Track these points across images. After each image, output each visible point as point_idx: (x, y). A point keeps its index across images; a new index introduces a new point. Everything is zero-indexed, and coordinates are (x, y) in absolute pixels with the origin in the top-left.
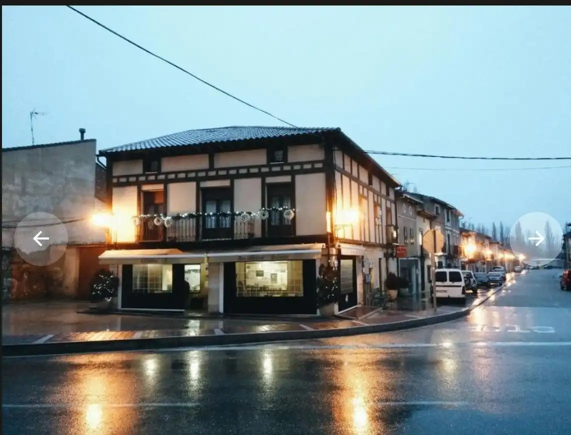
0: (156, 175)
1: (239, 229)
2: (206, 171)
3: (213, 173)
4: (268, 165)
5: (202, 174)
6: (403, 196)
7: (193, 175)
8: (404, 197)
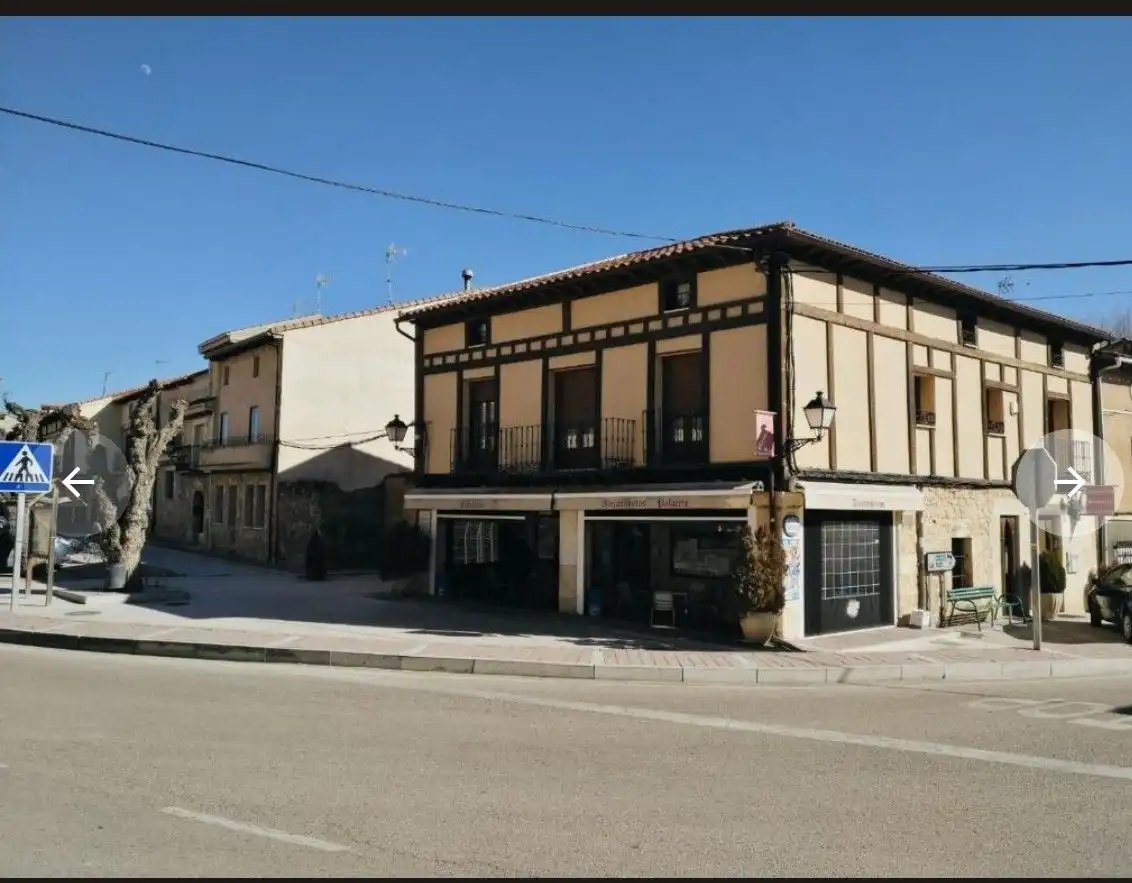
0: (484, 350)
1: (609, 450)
2: (558, 336)
3: (568, 340)
4: (660, 317)
5: (552, 343)
6: (1114, 363)
7: (536, 346)
8: (1119, 364)
